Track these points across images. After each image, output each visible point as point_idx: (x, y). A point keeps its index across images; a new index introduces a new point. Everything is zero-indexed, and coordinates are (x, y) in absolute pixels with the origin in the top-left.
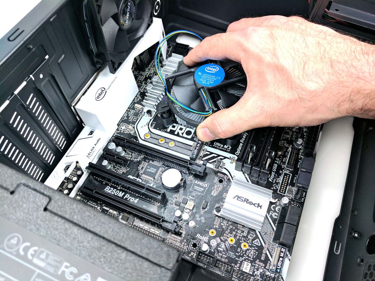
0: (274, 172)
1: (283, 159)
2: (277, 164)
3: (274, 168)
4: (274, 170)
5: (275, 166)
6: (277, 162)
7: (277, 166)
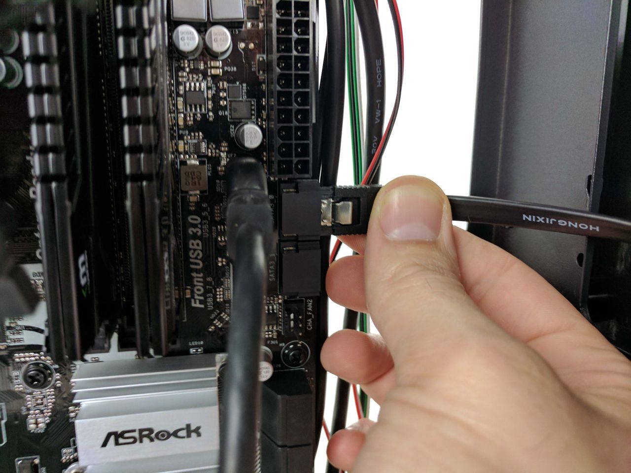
0: (197, 271)
1: (212, 213)
2: (201, 238)
3: (196, 258)
4: (198, 264)
5: (195, 247)
6: (195, 230)
7: (200, 247)
